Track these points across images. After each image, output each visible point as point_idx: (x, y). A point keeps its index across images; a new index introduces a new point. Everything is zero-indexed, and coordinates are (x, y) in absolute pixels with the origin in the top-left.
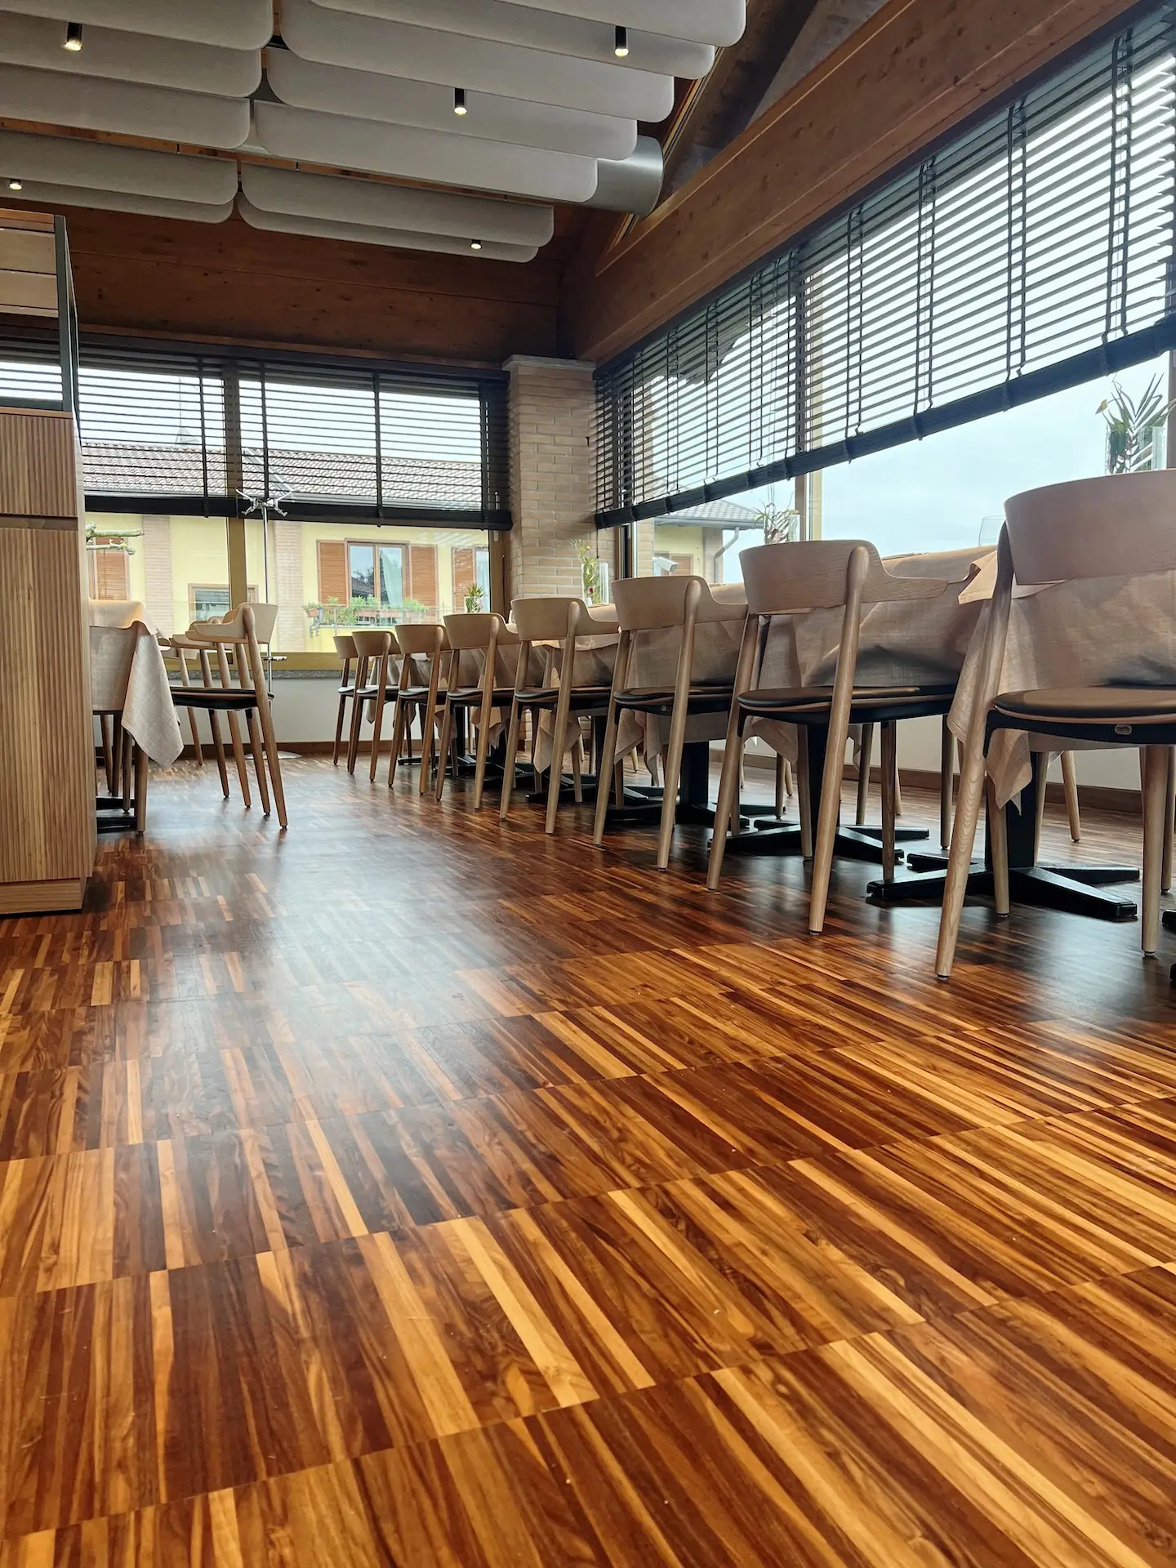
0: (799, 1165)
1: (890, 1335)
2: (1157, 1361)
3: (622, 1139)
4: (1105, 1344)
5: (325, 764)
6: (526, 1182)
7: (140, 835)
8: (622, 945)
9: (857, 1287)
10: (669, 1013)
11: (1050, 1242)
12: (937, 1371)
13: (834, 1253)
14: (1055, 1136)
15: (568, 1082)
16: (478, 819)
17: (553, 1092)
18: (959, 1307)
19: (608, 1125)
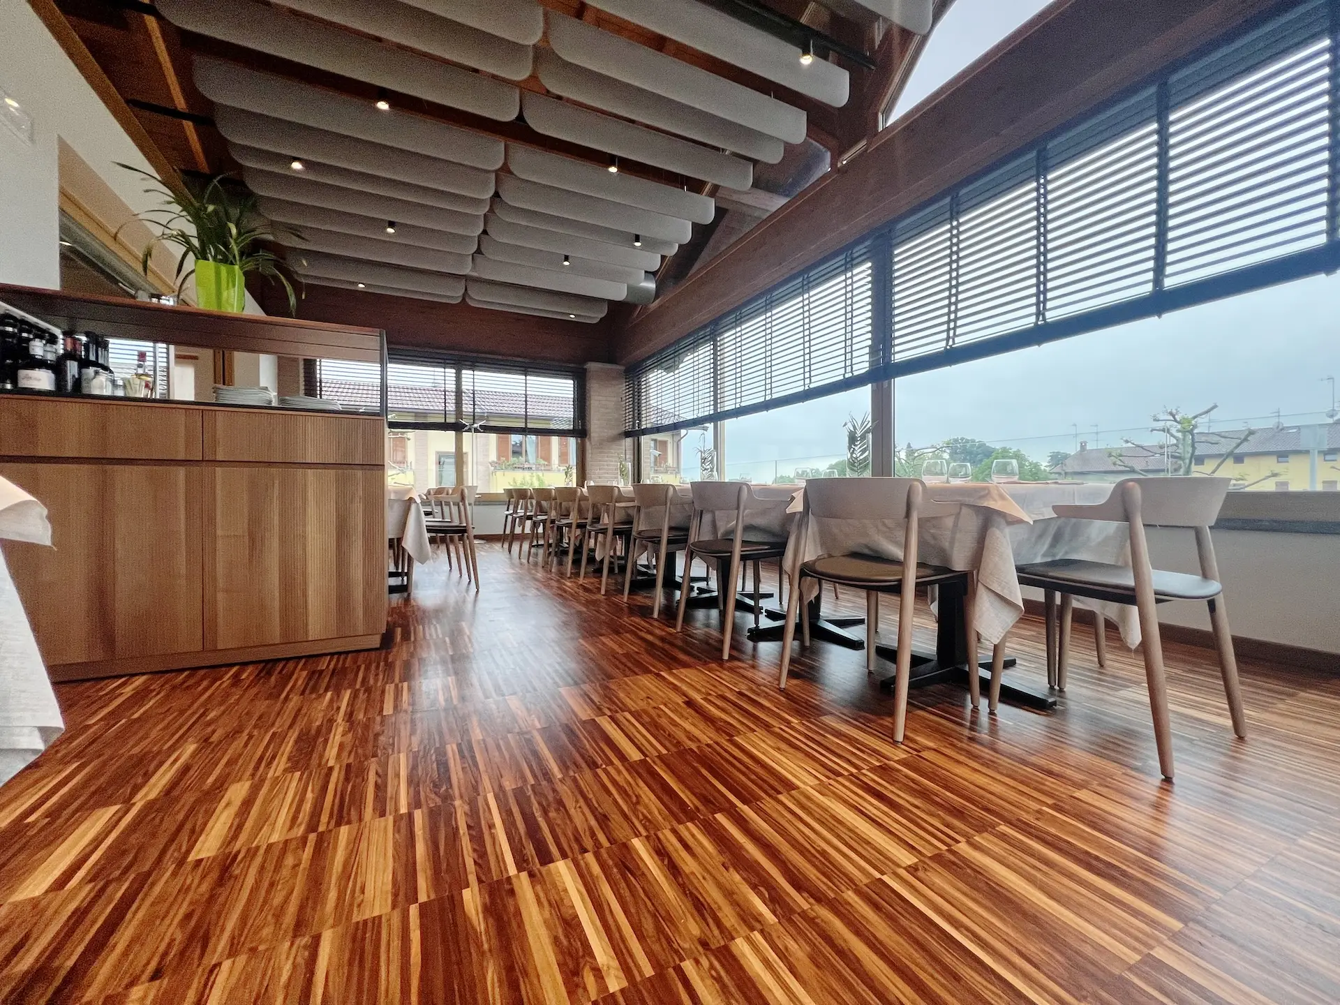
0: (719, 816)
1: (762, 932)
2: (881, 943)
3: (638, 803)
4: (858, 933)
5: (497, 546)
6: (593, 834)
7: (409, 595)
8: (636, 670)
9: (748, 900)
10: (659, 716)
11: (834, 865)
12: (783, 955)
13: (737, 878)
14: (834, 793)
15: (612, 763)
16: (569, 584)
17: (605, 771)
18: (792, 911)
19: (630, 793)
